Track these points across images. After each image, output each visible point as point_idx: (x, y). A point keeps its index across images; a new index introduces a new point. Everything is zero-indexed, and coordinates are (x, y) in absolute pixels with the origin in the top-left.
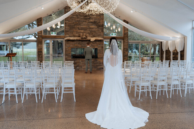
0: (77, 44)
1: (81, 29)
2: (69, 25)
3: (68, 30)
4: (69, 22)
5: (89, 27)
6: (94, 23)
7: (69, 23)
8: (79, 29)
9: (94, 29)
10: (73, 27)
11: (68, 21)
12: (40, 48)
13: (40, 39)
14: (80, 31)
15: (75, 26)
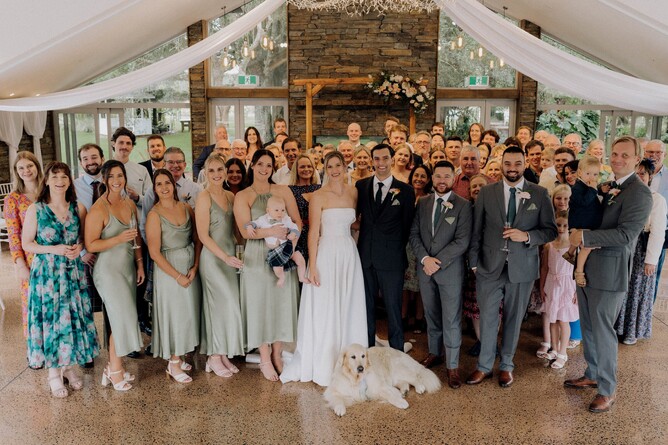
0: (335, 120)
1: (350, 63)
2: (304, 47)
3: (302, 66)
4: (303, 35)
5: (380, 51)
6: (401, 36)
7: (303, 38)
8: (342, 63)
9: (401, 60)
10: (317, 57)
11: (300, 33)
12: (200, 135)
13: (198, 103)
14: (346, 69)
15: (327, 52)
